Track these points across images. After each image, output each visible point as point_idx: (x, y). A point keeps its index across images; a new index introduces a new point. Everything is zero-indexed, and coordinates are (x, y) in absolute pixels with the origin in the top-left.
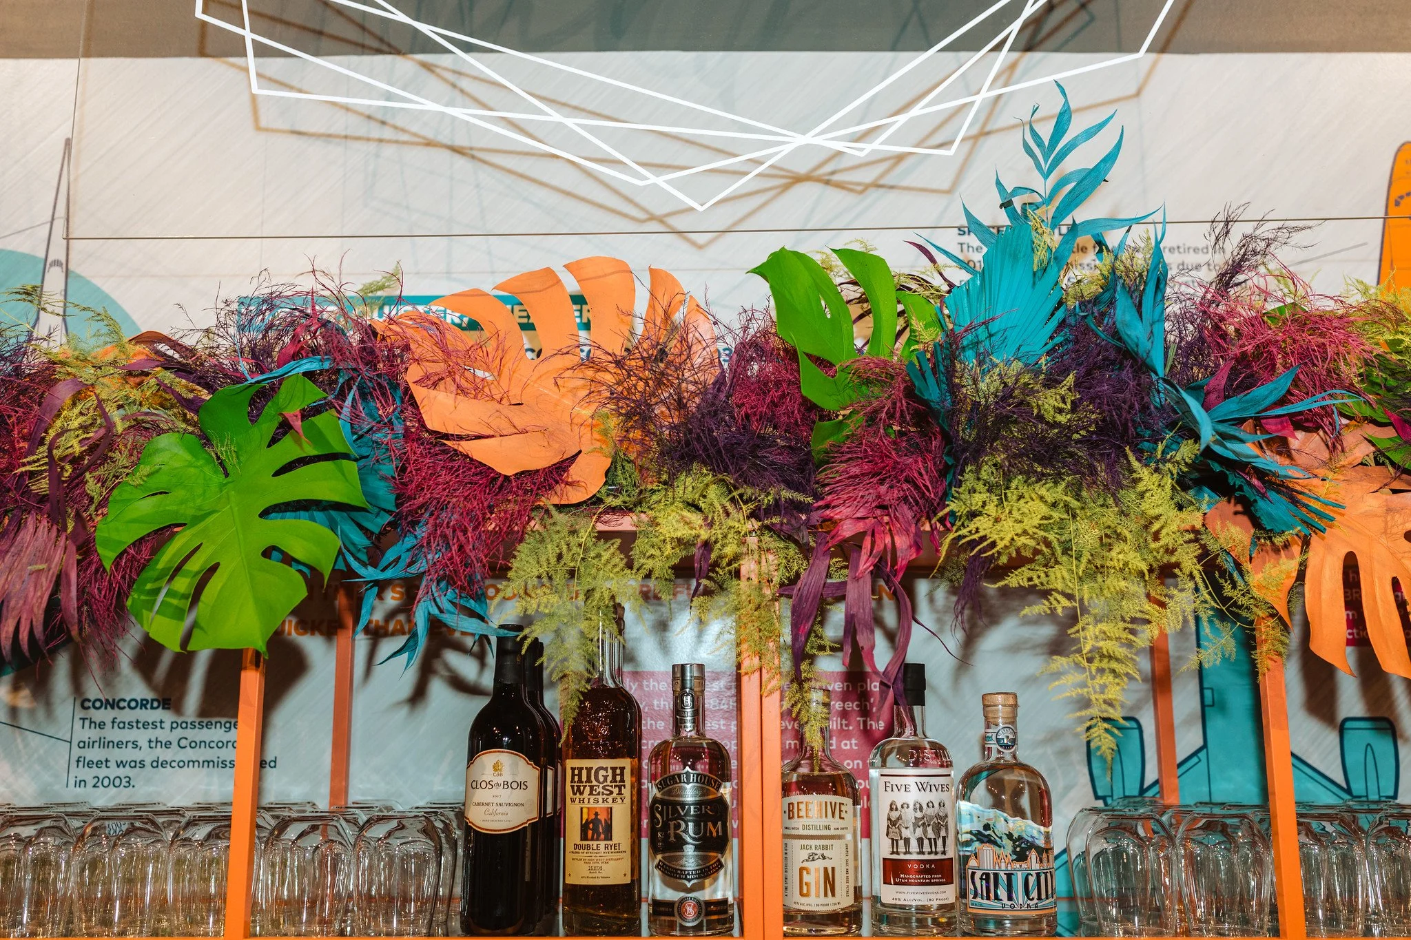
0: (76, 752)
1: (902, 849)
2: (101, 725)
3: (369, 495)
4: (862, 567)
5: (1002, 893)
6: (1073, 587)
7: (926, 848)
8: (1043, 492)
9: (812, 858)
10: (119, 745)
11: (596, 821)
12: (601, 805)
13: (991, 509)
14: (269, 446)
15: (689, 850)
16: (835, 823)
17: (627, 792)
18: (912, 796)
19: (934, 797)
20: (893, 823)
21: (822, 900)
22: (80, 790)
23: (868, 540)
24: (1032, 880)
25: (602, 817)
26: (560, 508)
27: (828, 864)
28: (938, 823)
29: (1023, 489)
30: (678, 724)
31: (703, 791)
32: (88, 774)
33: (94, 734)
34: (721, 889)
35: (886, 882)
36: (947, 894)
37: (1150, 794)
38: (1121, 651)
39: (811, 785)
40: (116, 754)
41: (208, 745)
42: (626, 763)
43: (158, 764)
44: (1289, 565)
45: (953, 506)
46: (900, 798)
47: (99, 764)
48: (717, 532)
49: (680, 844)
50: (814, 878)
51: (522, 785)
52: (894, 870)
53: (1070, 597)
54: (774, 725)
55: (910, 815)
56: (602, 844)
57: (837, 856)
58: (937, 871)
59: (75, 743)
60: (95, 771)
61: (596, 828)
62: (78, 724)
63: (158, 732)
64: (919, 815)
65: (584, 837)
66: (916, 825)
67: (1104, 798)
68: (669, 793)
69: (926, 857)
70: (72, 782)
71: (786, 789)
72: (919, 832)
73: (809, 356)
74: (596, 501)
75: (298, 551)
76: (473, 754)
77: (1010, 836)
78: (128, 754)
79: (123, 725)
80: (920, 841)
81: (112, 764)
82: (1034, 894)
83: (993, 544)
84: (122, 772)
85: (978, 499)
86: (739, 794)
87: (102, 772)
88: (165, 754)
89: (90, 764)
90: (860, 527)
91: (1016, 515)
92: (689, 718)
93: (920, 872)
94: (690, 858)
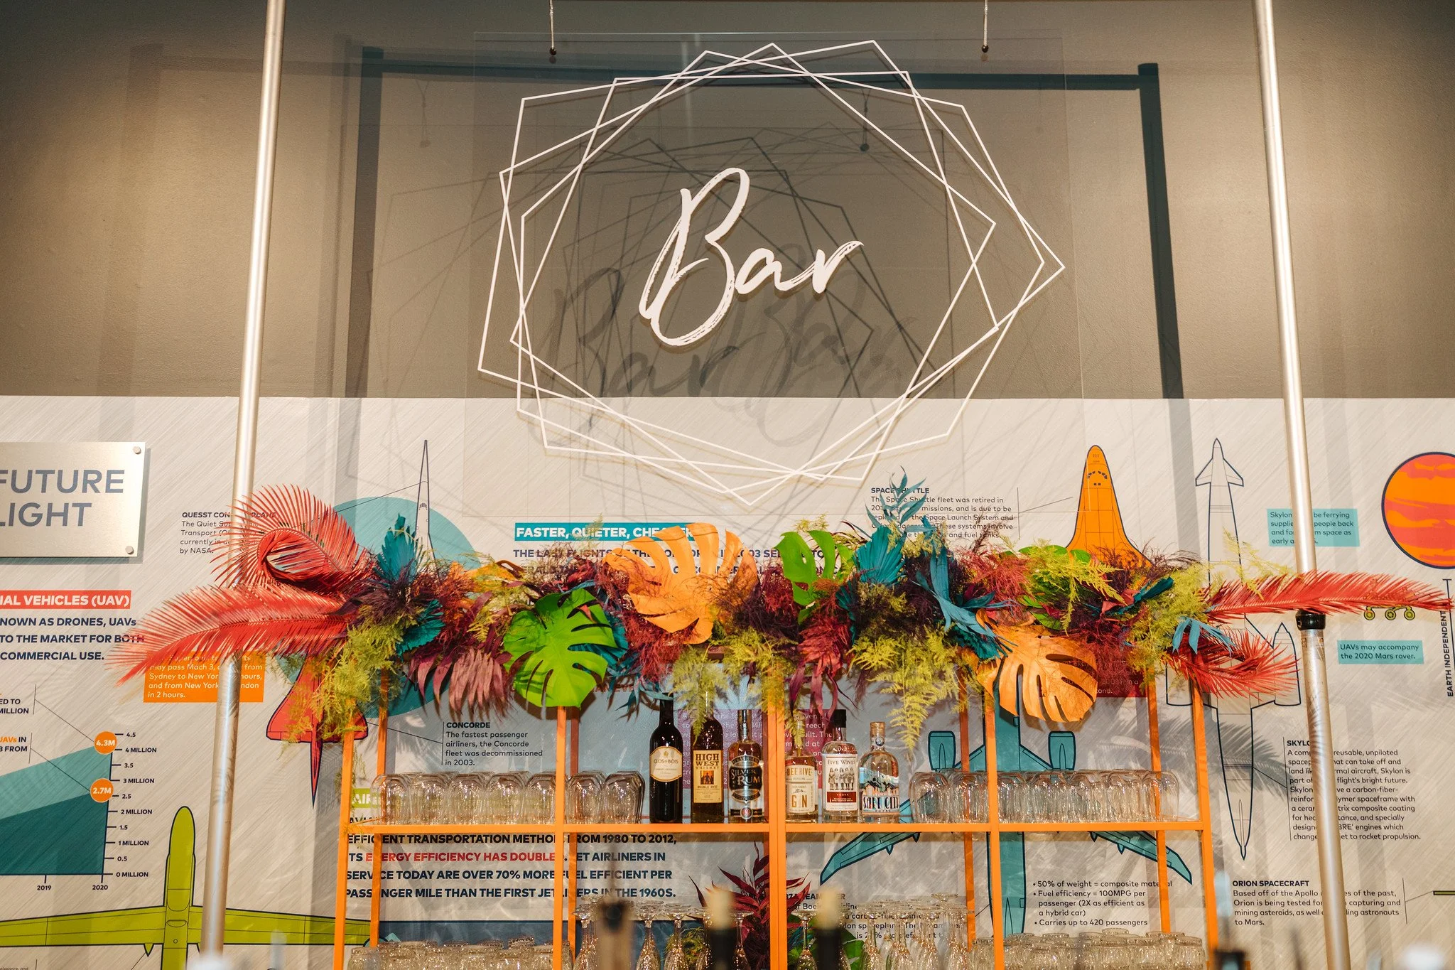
0: (446, 748)
1: (835, 788)
2: (457, 735)
3: (617, 642)
4: (818, 672)
5: (876, 806)
6: (902, 681)
7: (845, 787)
8: (891, 642)
9: (797, 791)
10: (466, 745)
11: (707, 777)
12: (709, 770)
13: (870, 649)
14: (569, 617)
15: (746, 788)
16: (807, 777)
17: (719, 764)
18: (840, 766)
19: (848, 766)
20: (831, 777)
21: (801, 808)
22: (449, 766)
23: (820, 661)
24: (888, 800)
25: (710, 775)
26: (694, 646)
27: (804, 794)
28: (850, 777)
29: (883, 641)
30: (740, 738)
31: (750, 764)
32: (452, 759)
33: (454, 739)
34: (759, 804)
35: (828, 801)
36: (854, 806)
37: (957, 767)
38: (919, 707)
39: (799, 761)
40: (464, 749)
41: (509, 745)
42: (718, 752)
43: (484, 754)
44: (994, 673)
45: (854, 648)
46: (834, 767)
47: (457, 754)
48: (759, 658)
49: (742, 786)
50: (798, 800)
51: (676, 761)
52: (832, 796)
53: (901, 685)
54: (781, 736)
55: (838, 773)
56: (710, 786)
57: (807, 791)
58: (850, 797)
59: (445, 744)
60: (455, 757)
61: (708, 779)
62: (446, 735)
63: (485, 738)
64: (842, 773)
65: (702, 783)
66: (841, 778)
67: (936, 770)
68: (738, 765)
69: (845, 791)
70: (444, 762)
71: (787, 763)
72: (842, 781)
73: (797, 584)
74: (707, 642)
75: (589, 665)
76: (652, 749)
77: (884, 783)
78: (471, 749)
79: (467, 735)
80: (842, 784)
81: (463, 754)
82: (889, 806)
83: (870, 664)
84: (468, 758)
85: (865, 644)
86: (766, 766)
87: (459, 758)
88: (489, 750)
89: (453, 754)
90: (817, 656)
91: (880, 652)
92: (745, 733)
93: (843, 797)
94: (746, 791)
